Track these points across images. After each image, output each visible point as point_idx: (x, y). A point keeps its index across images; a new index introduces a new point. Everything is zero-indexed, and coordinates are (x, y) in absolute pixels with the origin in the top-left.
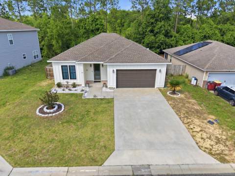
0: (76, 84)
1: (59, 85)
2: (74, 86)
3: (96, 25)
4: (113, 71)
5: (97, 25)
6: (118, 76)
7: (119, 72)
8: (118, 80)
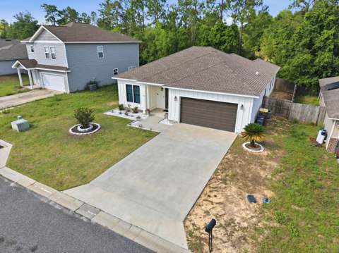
0: (139, 109)
1: (121, 108)
2: (136, 111)
3: (221, 36)
4: (176, 97)
5: (224, 35)
6: (183, 107)
7: (184, 101)
8: (183, 112)
